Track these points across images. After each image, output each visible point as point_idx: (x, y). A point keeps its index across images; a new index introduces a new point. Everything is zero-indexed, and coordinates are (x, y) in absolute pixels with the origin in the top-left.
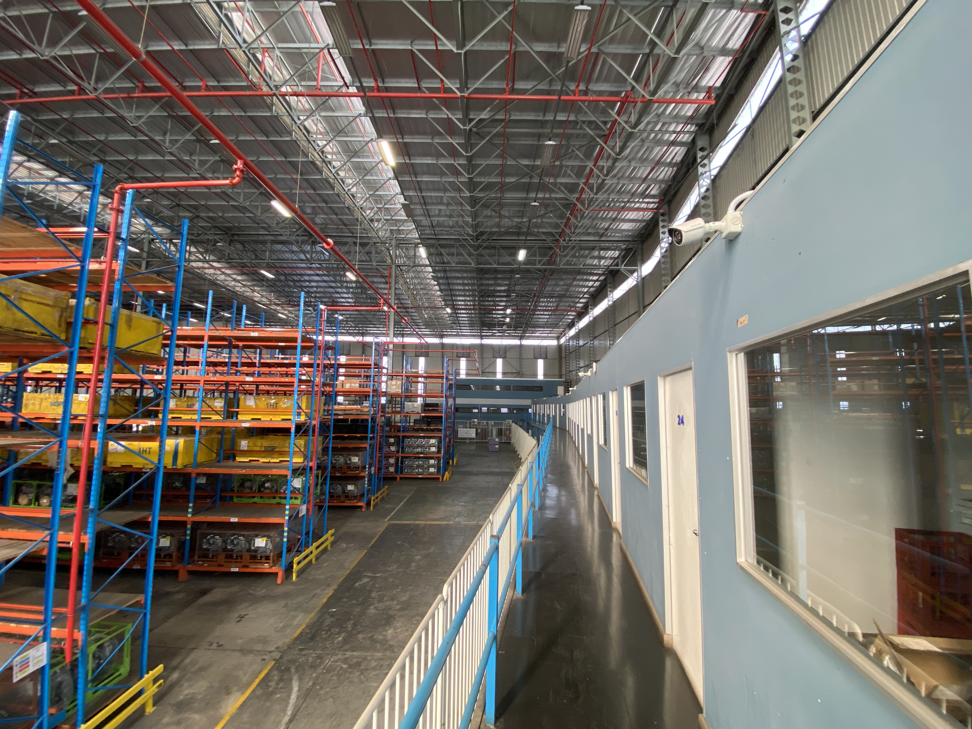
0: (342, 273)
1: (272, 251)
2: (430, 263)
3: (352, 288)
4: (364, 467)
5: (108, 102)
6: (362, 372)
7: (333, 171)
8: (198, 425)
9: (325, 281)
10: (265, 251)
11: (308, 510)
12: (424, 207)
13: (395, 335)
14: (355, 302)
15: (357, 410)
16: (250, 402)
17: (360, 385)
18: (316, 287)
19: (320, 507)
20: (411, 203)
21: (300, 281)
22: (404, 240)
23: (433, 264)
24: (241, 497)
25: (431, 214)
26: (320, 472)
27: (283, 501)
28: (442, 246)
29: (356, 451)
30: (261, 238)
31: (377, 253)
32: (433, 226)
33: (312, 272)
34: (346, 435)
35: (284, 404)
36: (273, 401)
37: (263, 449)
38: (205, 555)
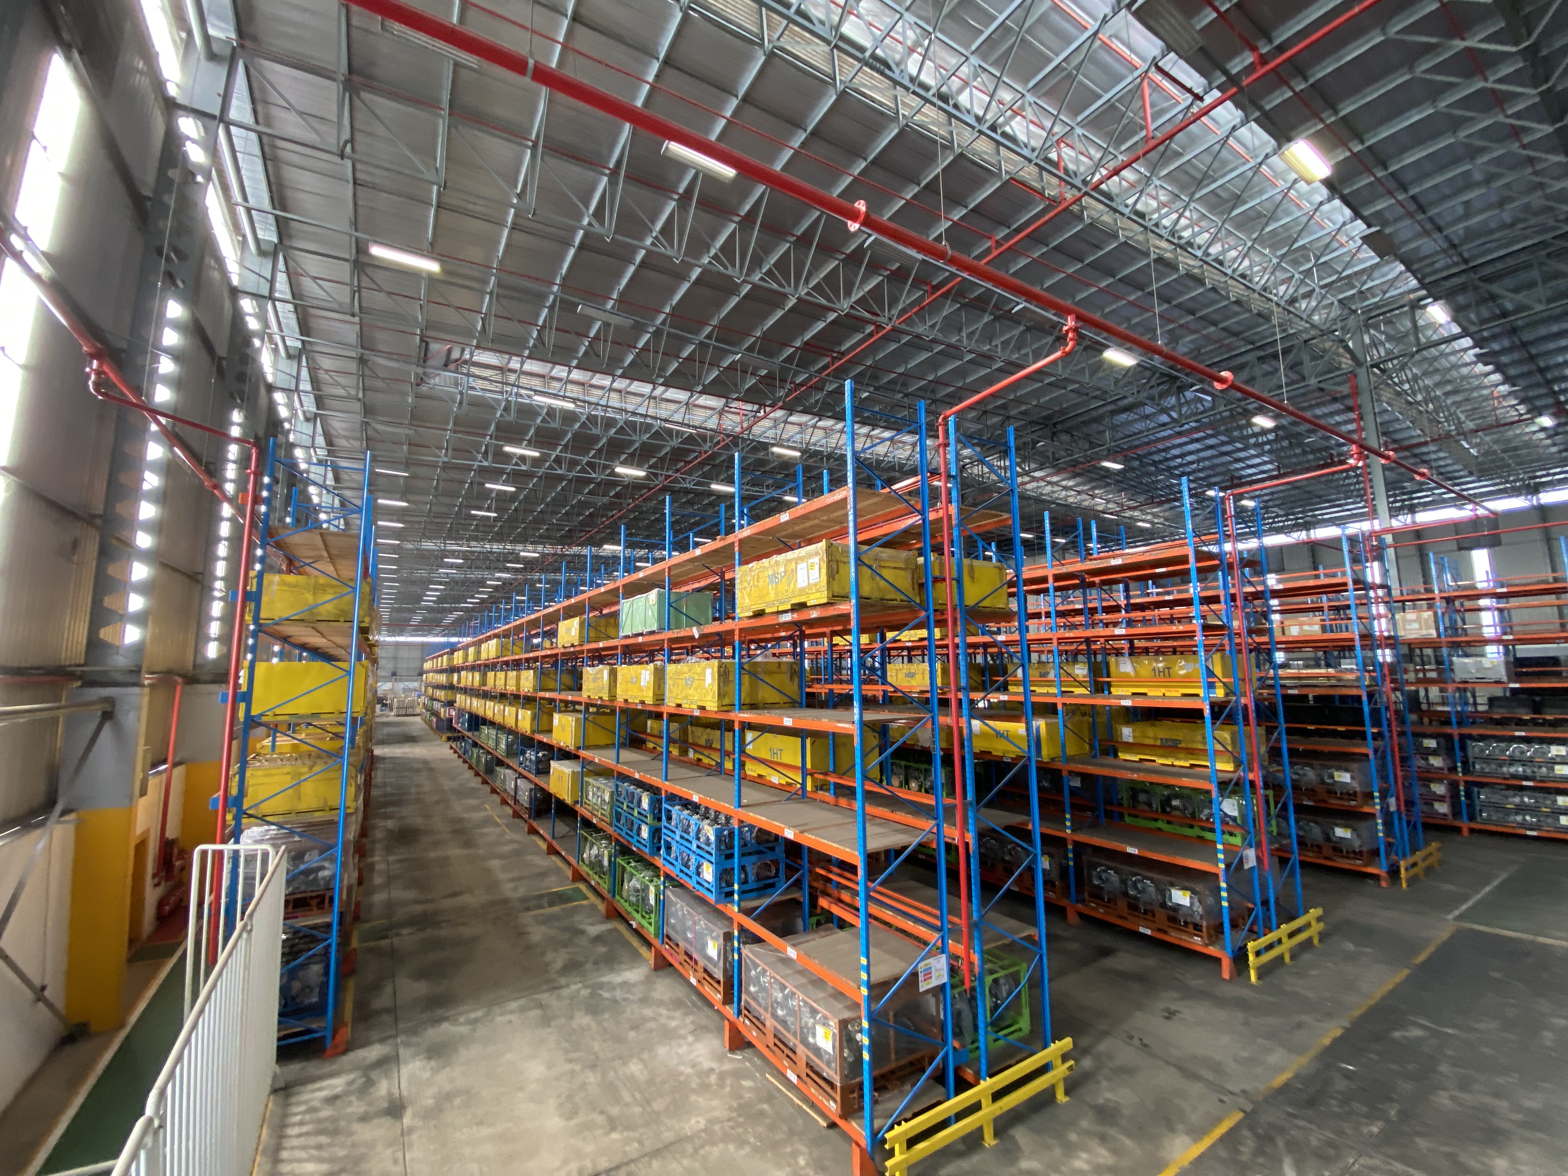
0: (1243, 422)
1: (1114, 428)
2: (1464, 329)
3: (1269, 442)
4: (1369, 796)
5: (903, 326)
6: (1324, 600)
7: (1199, 253)
8: (1059, 701)
9: (1211, 447)
10: (1103, 432)
11: (1259, 859)
12: (1421, 217)
13: (1394, 512)
14: (1278, 468)
15: (1328, 678)
16: (1125, 666)
17: (1324, 629)
18: (1198, 461)
19: (1283, 862)
20: (1384, 224)
21: (1167, 460)
22: (1379, 308)
23: (1473, 329)
24: (1136, 816)
25: (1441, 223)
26: (1270, 793)
27: (1208, 835)
28: (1487, 280)
29: (1343, 759)
30: (1094, 414)
31: (1314, 358)
32: (1453, 246)
33: (1184, 439)
34: (1312, 728)
35: (1181, 668)
36: (1161, 665)
37: (1158, 743)
38: (1097, 895)
